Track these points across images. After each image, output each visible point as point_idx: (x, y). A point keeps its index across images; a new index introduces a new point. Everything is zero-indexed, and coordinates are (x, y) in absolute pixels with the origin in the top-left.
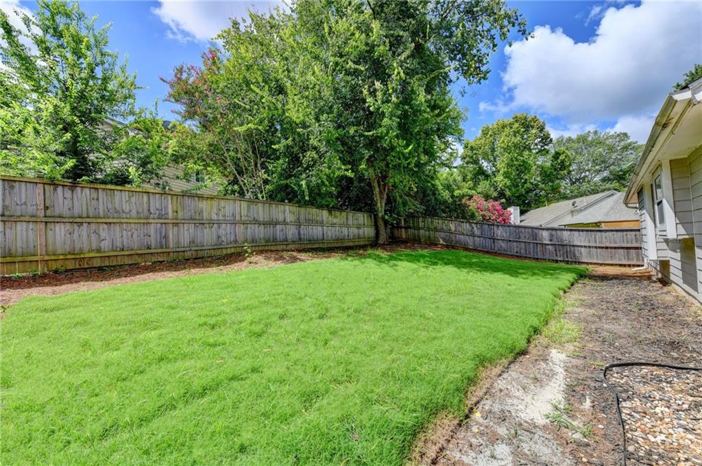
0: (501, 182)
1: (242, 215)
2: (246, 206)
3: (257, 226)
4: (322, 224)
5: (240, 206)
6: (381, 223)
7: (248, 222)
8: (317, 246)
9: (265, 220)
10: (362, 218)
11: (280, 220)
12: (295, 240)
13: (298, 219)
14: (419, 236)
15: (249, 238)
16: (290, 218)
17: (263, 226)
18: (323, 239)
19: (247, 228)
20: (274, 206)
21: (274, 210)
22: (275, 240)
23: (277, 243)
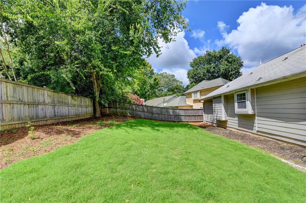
0: (136, 88)
1: (9, 96)
2: (12, 88)
3: (23, 105)
4: (68, 105)
5: (6, 88)
6: (97, 105)
7: (15, 102)
8: (66, 120)
9: (30, 101)
10: (87, 101)
11: (41, 101)
12: (52, 116)
13: (54, 101)
14: (116, 112)
15: (16, 117)
16: (48, 100)
17: (27, 106)
18: (69, 115)
19: (13, 108)
20: (36, 89)
21: (36, 93)
22: (37, 117)
23: (40, 120)
